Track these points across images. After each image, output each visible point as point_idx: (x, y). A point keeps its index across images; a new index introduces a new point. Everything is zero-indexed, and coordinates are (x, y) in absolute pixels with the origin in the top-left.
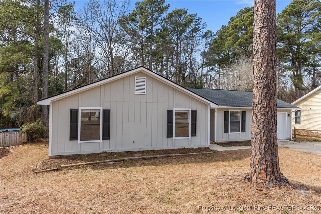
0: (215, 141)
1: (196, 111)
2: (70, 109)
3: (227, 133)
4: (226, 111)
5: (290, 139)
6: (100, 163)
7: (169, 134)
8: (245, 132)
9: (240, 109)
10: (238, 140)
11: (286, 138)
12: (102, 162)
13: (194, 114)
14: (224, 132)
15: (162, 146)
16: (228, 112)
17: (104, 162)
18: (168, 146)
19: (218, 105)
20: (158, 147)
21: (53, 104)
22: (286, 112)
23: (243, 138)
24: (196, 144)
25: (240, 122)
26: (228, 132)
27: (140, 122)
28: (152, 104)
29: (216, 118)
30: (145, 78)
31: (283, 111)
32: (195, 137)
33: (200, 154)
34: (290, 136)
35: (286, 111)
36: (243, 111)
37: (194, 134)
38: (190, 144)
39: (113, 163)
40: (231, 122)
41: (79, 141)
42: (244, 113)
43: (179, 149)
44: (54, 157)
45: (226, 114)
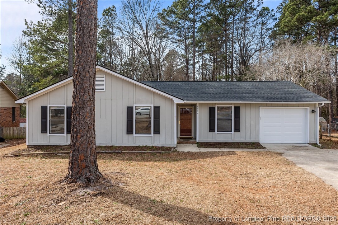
0: (197, 141)
1: (159, 107)
2: (41, 107)
3: (213, 133)
4: (211, 106)
5: (315, 145)
6: (51, 153)
7: (130, 131)
8: (240, 131)
9: (232, 104)
10: (230, 141)
11: (309, 143)
12: (52, 153)
13: (157, 110)
14: (209, 131)
15: (122, 142)
16: (214, 108)
17: (54, 153)
18: (128, 142)
19: (184, 100)
20: (118, 143)
21: (28, 102)
22: (309, 108)
23: (236, 140)
24: (160, 143)
25: (231, 120)
26: (215, 131)
27: (100, 118)
28: (111, 100)
29: (198, 115)
30: (104, 76)
31: (304, 105)
32: (159, 135)
33: (150, 153)
34: (315, 140)
35: (309, 105)
36: (236, 106)
37: (157, 131)
38: (152, 143)
39: (62, 154)
40: (218, 119)
41: (48, 134)
42: (237, 110)
43: (139, 147)
44: (31, 146)
45: (212, 110)
